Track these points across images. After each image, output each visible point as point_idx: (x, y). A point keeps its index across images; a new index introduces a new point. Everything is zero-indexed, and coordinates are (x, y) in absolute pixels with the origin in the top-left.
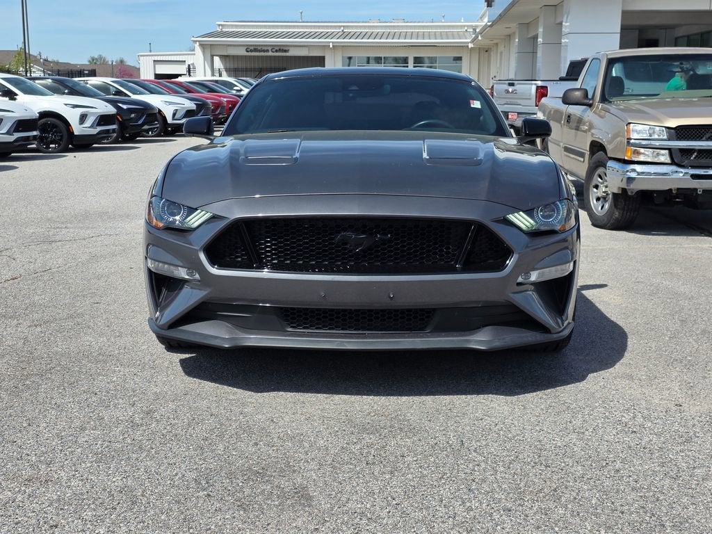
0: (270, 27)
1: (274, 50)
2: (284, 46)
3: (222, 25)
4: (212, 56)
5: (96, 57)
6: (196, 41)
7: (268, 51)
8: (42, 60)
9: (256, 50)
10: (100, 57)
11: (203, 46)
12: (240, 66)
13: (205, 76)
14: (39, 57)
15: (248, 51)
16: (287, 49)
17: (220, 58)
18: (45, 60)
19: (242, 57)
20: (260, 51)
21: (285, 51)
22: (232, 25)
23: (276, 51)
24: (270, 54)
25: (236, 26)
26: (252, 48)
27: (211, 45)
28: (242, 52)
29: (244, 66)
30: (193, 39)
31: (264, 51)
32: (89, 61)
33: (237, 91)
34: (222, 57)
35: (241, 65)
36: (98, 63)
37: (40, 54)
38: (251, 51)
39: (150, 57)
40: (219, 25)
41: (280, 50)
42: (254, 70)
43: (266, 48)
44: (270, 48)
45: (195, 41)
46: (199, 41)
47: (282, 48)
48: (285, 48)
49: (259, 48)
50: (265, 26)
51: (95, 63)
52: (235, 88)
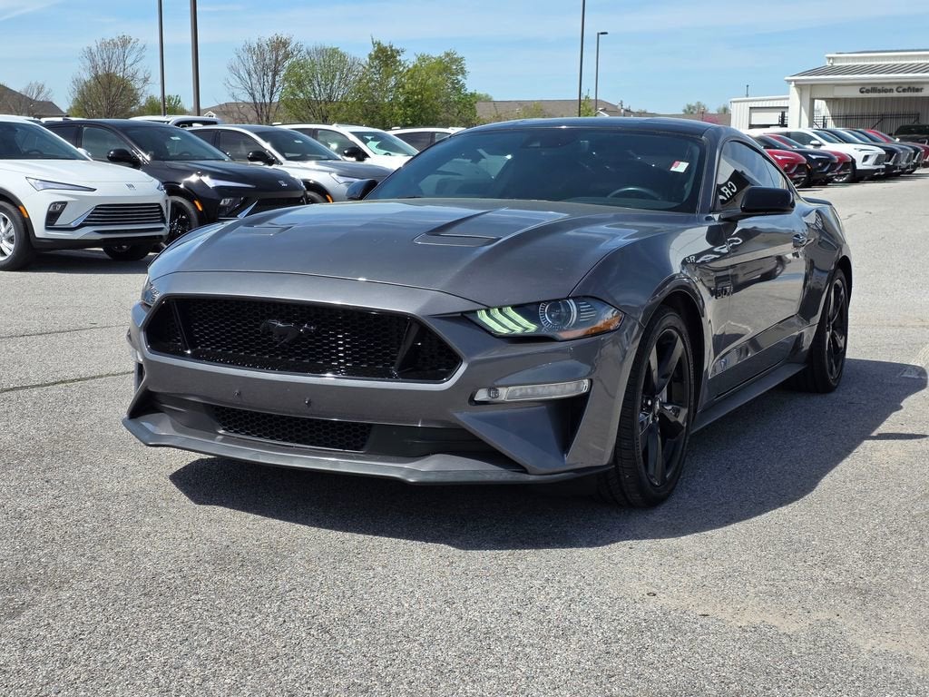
0: (901, 58)
1: (901, 89)
2: (917, 83)
3: (833, 58)
4: (812, 100)
5: (694, 104)
6: (791, 81)
7: (891, 90)
8: (622, 111)
9: (874, 90)
10: (699, 105)
11: (800, 87)
12: (854, 112)
13: (800, 127)
14: (620, 107)
15: (862, 92)
16: (919, 87)
17: (827, 102)
18: (627, 111)
19: (857, 99)
20: (880, 91)
21: (917, 90)
22: (847, 58)
23: (904, 91)
24: (895, 94)
25: (854, 59)
26: (869, 87)
27: (812, 85)
28: (855, 93)
29: (860, 112)
30: (787, 78)
31: (886, 91)
32: (685, 111)
33: (816, 146)
34: (828, 100)
35: (856, 111)
36: (695, 112)
37: (621, 103)
38: (868, 91)
39: (746, 103)
40: (829, 58)
41: (909, 89)
42: (873, 117)
43: (888, 87)
44: (894, 87)
45: (789, 81)
46: (795, 81)
47: (912, 86)
48: (917, 87)
49: (880, 87)
50: (895, 57)
51: (692, 113)
52: (813, 142)
